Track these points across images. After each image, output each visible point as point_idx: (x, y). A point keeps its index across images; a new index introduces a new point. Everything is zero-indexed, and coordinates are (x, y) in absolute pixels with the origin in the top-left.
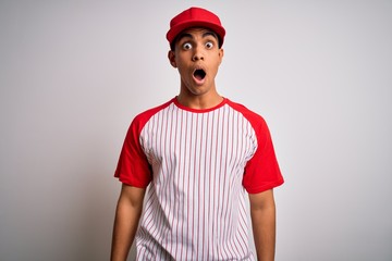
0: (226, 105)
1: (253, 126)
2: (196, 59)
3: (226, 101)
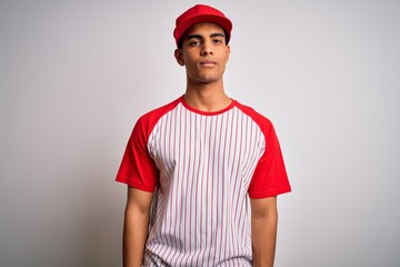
0: (235, 108)
1: (262, 130)
2: (206, 54)
3: (235, 104)
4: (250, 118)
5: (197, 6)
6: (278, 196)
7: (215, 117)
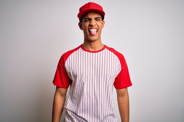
4: (113, 53)
5: (89, 3)
6: (128, 88)
7: (97, 53)
